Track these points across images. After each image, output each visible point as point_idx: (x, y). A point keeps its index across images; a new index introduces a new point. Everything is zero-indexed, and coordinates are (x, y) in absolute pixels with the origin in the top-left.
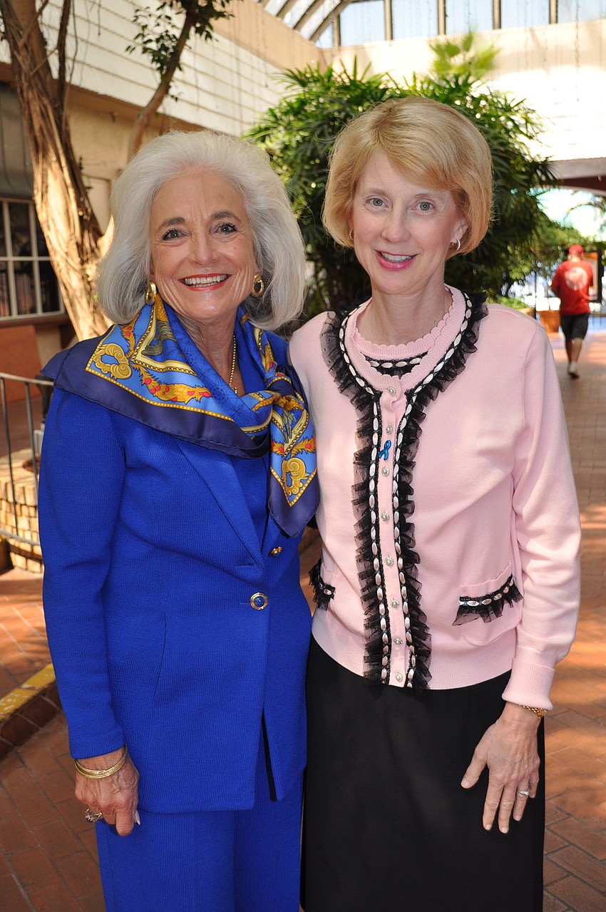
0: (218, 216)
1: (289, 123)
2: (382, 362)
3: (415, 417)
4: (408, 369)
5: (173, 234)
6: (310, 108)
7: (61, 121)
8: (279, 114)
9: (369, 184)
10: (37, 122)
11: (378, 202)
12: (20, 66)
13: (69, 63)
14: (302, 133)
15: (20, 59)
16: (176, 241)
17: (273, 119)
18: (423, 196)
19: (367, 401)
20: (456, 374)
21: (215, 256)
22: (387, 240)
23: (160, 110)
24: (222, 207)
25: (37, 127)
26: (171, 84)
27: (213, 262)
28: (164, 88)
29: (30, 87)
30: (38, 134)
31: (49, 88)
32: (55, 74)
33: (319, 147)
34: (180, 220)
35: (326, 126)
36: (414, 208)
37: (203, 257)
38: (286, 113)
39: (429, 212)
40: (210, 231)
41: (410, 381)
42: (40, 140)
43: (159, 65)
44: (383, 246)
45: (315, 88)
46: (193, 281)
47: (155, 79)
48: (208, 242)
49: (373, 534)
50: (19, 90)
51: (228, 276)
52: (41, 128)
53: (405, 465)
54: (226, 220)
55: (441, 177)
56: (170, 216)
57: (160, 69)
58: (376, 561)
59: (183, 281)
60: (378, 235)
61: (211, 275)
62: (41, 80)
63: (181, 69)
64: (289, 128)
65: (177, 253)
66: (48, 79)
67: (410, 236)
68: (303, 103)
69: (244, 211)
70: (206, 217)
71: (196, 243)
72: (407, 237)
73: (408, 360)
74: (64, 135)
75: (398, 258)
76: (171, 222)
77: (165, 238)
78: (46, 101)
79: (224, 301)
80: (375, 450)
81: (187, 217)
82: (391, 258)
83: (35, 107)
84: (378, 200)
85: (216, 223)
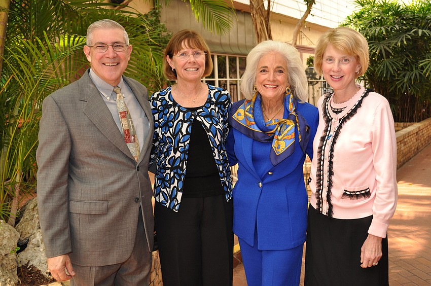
0: (278, 67)
1: (356, 22)
2: (334, 109)
3: (340, 127)
4: (341, 112)
5: (264, 71)
6: (365, 15)
7: (268, 26)
8: (351, 19)
9: (327, 55)
10: (259, 26)
11: (330, 60)
12: (253, 6)
13: (271, 4)
14: (362, 26)
15: (253, 3)
16: (264, 73)
17: (349, 21)
18: (344, 57)
19: (328, 120)
20: (354, 115)
21: (275, 79)
22: (333, 71)
23: (307, 20)
24: (280, 65)
25: (258, 28)
26: (311, 10)
27: (274, 81)
28: (309, 11)
29: (257, 13)
30: (259, 31)
31: (263, 13)
32: (266, 8)
33: (369, 32)
34: (266, 67)
35: (372, 23)
36: (342, 61)
37: (271, 79)
38: (355, 18)
39: (347, 62)
40: (275, 71)
41: (341, 115)
42: (259, 33)
43: (306, 3)
44: (332, 73)
45: (367, 7)
46: (267, 86)
47: (305, 8)
48: (274, 75)
49: (322, 163)
50: (252, 15)
51: (278, 86)
52: (260, 29)
53: (334, 142)
54: (280, 69)
55: (349, 51)
56: (264, 65)
57: (307, 4)
58: (322, 172)
59: (264, 85)
60: (330, 70)
61: (273, 85)
62: (261, 10)
63: (315, 4)
64: (355, 24)
65: (264, 77)
66: (263, 10)
67: (341, 70)
68: (362, 13)
69: (286, 66)
70: (274, 67)
71: (270, 75)
72: (340, 71)
73: (341, 109)
74: (269, 31)
75: (337, 77)
76: (264, 67)
77: (261, 72)
78: (262, 19)
79: (276, 93)
80: (327, 137)
81: (269, 66)
82: (335, 77)
83: (258, 21)
84: (331, 59)
85: (278, 69)
